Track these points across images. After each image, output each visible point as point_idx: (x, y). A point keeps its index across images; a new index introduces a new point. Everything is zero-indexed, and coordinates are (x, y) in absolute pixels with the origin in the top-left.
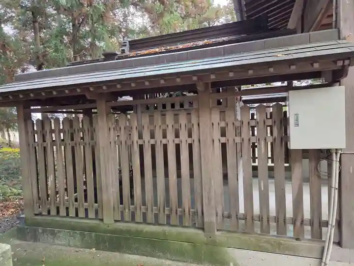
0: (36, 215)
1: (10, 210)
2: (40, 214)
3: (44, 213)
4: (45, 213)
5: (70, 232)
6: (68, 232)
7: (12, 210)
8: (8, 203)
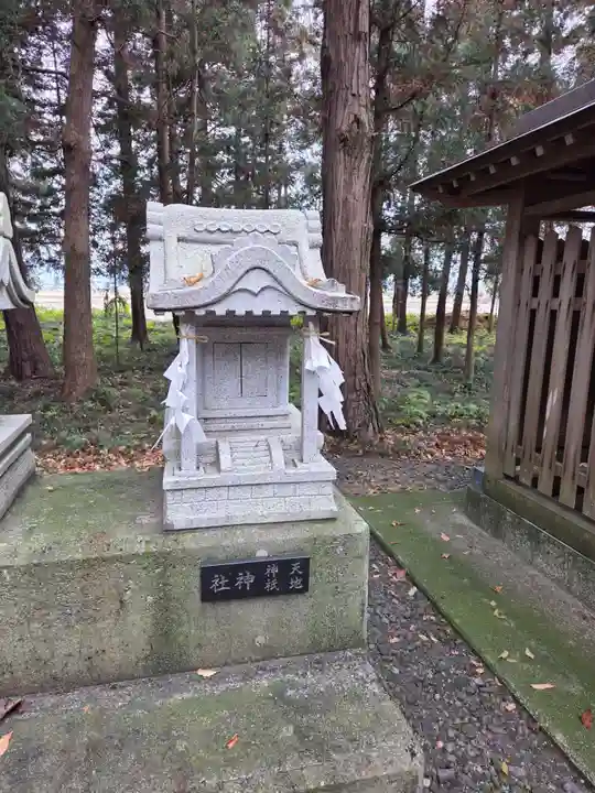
0: (507, 477)
1: (480, 450)
2: (515, 479)
3: (523, 480)
4: (527, 481)
5: (575, 557)
6: (570, 554)
7: (484, 452)
8: (482, 435)
